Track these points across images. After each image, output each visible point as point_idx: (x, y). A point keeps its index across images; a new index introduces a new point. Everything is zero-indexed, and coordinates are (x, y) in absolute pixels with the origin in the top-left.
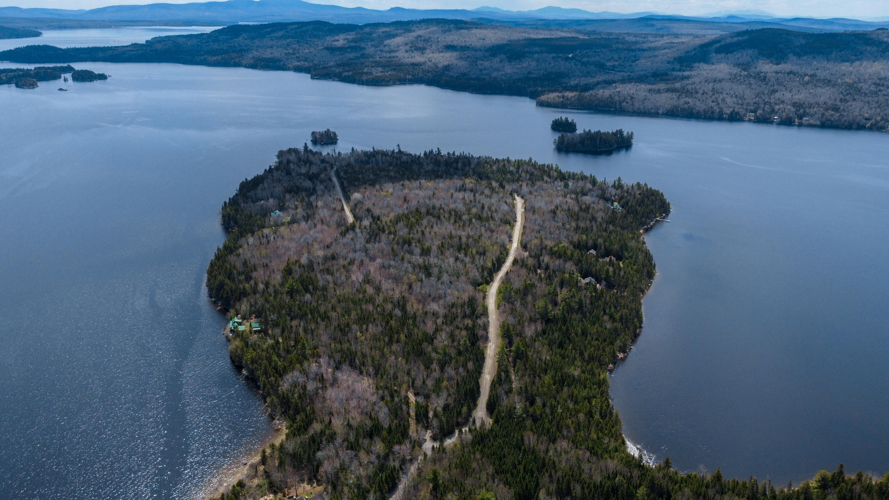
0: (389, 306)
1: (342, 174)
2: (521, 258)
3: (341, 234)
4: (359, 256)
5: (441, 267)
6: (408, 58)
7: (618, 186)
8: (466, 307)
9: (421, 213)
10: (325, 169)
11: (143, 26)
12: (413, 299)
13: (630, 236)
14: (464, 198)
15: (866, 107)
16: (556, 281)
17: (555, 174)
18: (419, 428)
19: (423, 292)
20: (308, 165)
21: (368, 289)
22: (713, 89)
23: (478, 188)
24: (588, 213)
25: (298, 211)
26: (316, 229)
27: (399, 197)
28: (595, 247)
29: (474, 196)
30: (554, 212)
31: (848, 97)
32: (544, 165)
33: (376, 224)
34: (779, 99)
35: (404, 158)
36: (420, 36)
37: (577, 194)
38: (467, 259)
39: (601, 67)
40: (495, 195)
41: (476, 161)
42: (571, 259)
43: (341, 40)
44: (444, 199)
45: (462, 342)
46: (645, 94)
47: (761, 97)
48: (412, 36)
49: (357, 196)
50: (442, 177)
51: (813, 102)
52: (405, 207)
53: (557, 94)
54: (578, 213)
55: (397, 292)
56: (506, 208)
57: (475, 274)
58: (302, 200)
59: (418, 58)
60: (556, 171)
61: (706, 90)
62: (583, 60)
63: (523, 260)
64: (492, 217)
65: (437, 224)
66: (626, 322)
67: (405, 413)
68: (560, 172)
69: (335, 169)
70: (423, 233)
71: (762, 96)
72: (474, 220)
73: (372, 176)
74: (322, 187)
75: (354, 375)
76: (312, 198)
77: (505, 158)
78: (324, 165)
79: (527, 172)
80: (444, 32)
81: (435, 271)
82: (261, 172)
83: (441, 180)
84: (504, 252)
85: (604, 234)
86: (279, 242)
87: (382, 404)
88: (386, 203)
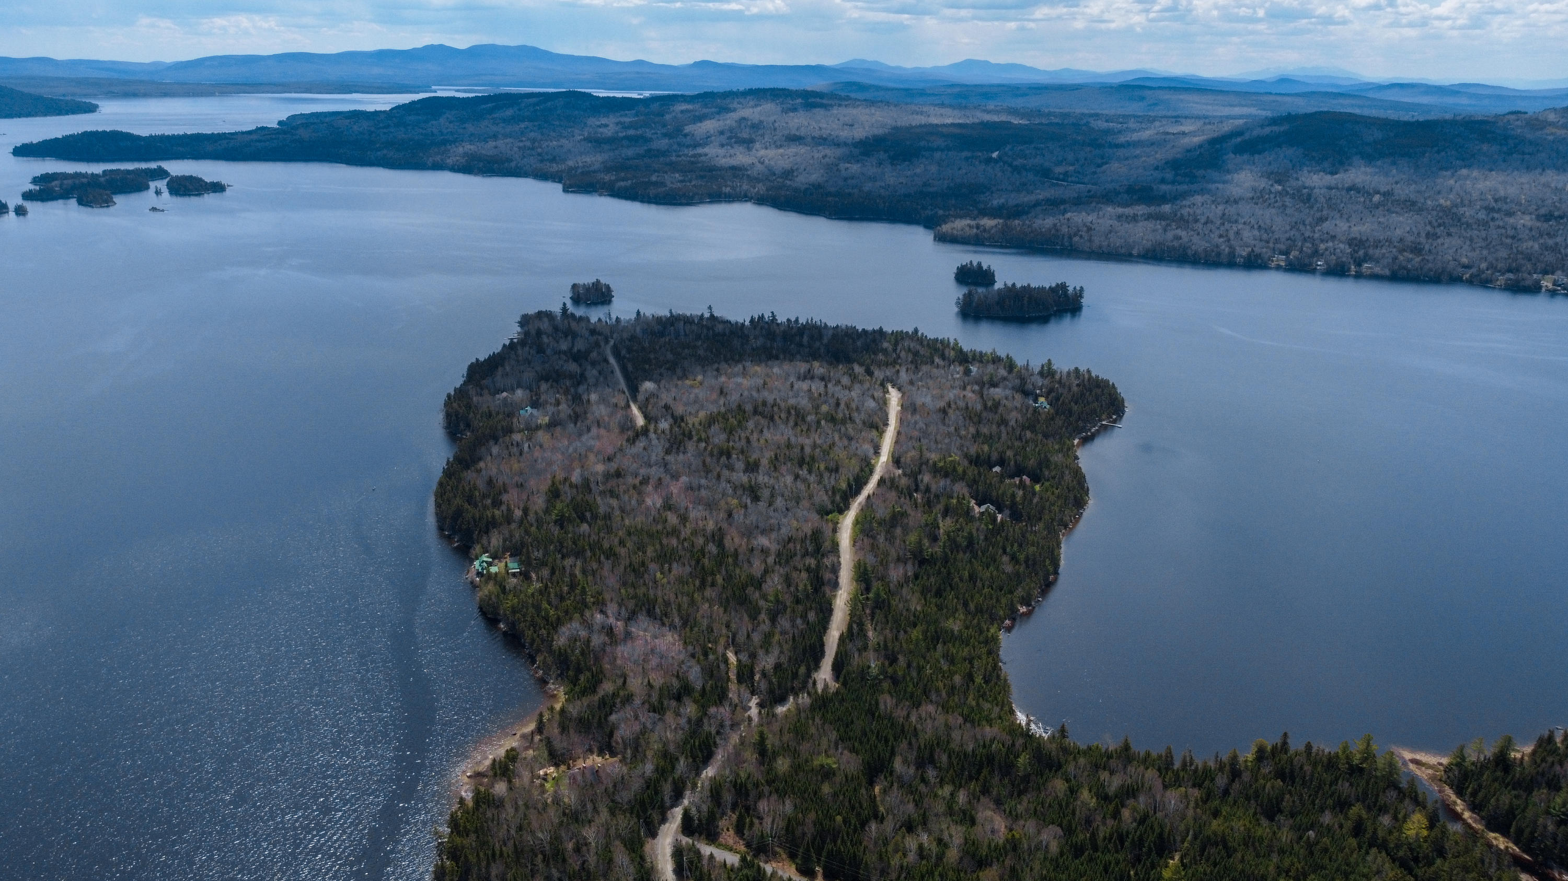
0: (700, 541)
1: (624, 352)
2: (890, 478)
3: (628, 440)
4: (655, 472)
5: (774, 488)
6: (725, 157)
7: (1047, 372)
8: (808, 542)
9: (745, 412)
10: (597, 344)
11: (268, 92)
12: (733, 532)
13: (1057, 447)
14: (810, 390)
15: (1466, 247)
16: (940, 507)
17: (952, 353)
18: (742, 690)
19: (747, 522)
20: (570, 338)
21: (669, 518)
22: (1224, 215)
23: (832, 374)
24: (996, 413)
25: (560, 407)
26: (591, 434)
27: (712, 389)
28: (1002, 462)
29: (826, 386)
30: (944, 411)
31: (1439, 231)
32: (937, 340)
33: (680, 426)
34: (1327, 233)
35: (720, 328)
36: (744, 119)
37: (982, 384)
38: (812, 478)
39: (1045, 173)
40: (857, 386)
41: (831, 332)
42: (962, 479)
43: (609, 125)
44: (779, 391)
45: (801, 587)
46: (1111, 222)
47: (1298, 230)
48: (730, 120)
49: (648, 386)
50: (777, 358)
51: (1382, 238)
52: (722, 402)
53: (968, 222)
54: (981, 413)
55: (711, 523)
56: (871, 404)
57: (822, 498)
58: (566, 392)
59: (741, 157)
60: (953, 349)
61: (1211, 216)
62: (1015, 163)
63: (892, 480)
64: (850, 418)
65: (769, 428)
66: (1034, 564)
67: (723, 674)
68: (961, 350)
69: (612, 343)
70: (748, 441)
71: (1301, 227)
72: (823, 422)
73: (670, 356)
74: (595, 372)
75: (654, 628)
76: (581, 389)
77: (877, 328)
78: (595, 338)
79: (909, 350)
80: (785, 111)
81: (766, 493)
82: (498, 349)
83: (777, 362)
84: (867, 468)
85: (1017, 444)
86: (537, 453)
87: (693, 662)
88: (692, 396)
